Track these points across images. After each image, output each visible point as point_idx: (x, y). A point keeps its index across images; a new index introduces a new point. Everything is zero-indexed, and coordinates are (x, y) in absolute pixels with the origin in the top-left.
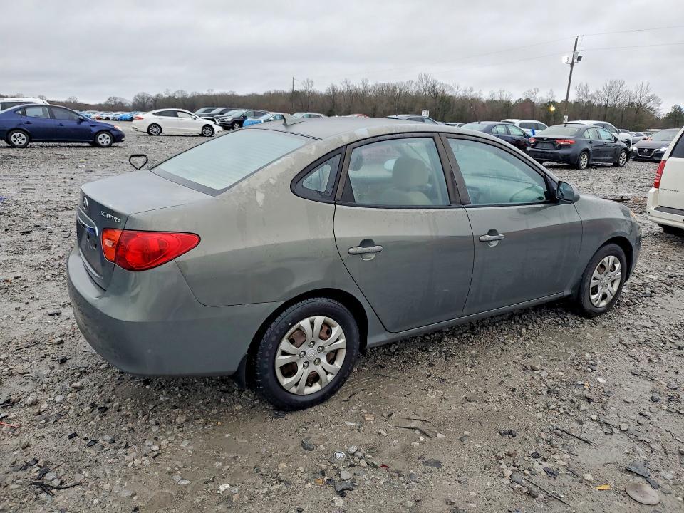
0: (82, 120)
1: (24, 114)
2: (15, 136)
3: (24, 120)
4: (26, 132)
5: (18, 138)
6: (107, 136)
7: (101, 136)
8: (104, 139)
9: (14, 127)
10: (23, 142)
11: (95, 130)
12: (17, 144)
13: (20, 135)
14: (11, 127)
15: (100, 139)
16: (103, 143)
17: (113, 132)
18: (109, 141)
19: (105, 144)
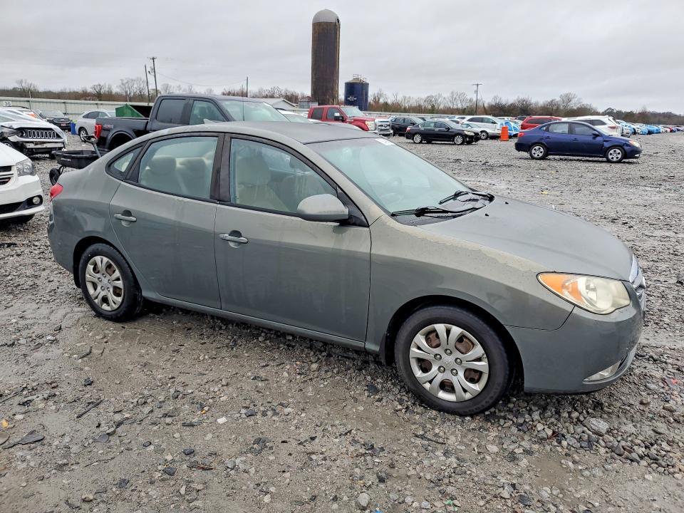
0: (596, 136)
1: (547, 130)
2: (535, 150)
3: (547, 134)
4: (545, 146)
5: (538, 151)
6: (618, 151)
7: (612, 151)
8: (615, 154)
9: (536, 141)
10: (541, 155)
11: (606, 145)
12: (536, 156)
13: (539, 149)
14: (534, 141)
15: (611, 154)
16: (612, 158)
17: (626, 148)
18: (620, 156)
19: (615, 159)
